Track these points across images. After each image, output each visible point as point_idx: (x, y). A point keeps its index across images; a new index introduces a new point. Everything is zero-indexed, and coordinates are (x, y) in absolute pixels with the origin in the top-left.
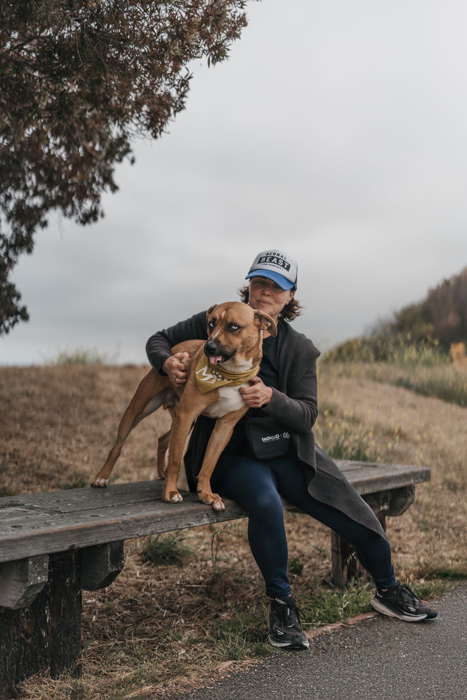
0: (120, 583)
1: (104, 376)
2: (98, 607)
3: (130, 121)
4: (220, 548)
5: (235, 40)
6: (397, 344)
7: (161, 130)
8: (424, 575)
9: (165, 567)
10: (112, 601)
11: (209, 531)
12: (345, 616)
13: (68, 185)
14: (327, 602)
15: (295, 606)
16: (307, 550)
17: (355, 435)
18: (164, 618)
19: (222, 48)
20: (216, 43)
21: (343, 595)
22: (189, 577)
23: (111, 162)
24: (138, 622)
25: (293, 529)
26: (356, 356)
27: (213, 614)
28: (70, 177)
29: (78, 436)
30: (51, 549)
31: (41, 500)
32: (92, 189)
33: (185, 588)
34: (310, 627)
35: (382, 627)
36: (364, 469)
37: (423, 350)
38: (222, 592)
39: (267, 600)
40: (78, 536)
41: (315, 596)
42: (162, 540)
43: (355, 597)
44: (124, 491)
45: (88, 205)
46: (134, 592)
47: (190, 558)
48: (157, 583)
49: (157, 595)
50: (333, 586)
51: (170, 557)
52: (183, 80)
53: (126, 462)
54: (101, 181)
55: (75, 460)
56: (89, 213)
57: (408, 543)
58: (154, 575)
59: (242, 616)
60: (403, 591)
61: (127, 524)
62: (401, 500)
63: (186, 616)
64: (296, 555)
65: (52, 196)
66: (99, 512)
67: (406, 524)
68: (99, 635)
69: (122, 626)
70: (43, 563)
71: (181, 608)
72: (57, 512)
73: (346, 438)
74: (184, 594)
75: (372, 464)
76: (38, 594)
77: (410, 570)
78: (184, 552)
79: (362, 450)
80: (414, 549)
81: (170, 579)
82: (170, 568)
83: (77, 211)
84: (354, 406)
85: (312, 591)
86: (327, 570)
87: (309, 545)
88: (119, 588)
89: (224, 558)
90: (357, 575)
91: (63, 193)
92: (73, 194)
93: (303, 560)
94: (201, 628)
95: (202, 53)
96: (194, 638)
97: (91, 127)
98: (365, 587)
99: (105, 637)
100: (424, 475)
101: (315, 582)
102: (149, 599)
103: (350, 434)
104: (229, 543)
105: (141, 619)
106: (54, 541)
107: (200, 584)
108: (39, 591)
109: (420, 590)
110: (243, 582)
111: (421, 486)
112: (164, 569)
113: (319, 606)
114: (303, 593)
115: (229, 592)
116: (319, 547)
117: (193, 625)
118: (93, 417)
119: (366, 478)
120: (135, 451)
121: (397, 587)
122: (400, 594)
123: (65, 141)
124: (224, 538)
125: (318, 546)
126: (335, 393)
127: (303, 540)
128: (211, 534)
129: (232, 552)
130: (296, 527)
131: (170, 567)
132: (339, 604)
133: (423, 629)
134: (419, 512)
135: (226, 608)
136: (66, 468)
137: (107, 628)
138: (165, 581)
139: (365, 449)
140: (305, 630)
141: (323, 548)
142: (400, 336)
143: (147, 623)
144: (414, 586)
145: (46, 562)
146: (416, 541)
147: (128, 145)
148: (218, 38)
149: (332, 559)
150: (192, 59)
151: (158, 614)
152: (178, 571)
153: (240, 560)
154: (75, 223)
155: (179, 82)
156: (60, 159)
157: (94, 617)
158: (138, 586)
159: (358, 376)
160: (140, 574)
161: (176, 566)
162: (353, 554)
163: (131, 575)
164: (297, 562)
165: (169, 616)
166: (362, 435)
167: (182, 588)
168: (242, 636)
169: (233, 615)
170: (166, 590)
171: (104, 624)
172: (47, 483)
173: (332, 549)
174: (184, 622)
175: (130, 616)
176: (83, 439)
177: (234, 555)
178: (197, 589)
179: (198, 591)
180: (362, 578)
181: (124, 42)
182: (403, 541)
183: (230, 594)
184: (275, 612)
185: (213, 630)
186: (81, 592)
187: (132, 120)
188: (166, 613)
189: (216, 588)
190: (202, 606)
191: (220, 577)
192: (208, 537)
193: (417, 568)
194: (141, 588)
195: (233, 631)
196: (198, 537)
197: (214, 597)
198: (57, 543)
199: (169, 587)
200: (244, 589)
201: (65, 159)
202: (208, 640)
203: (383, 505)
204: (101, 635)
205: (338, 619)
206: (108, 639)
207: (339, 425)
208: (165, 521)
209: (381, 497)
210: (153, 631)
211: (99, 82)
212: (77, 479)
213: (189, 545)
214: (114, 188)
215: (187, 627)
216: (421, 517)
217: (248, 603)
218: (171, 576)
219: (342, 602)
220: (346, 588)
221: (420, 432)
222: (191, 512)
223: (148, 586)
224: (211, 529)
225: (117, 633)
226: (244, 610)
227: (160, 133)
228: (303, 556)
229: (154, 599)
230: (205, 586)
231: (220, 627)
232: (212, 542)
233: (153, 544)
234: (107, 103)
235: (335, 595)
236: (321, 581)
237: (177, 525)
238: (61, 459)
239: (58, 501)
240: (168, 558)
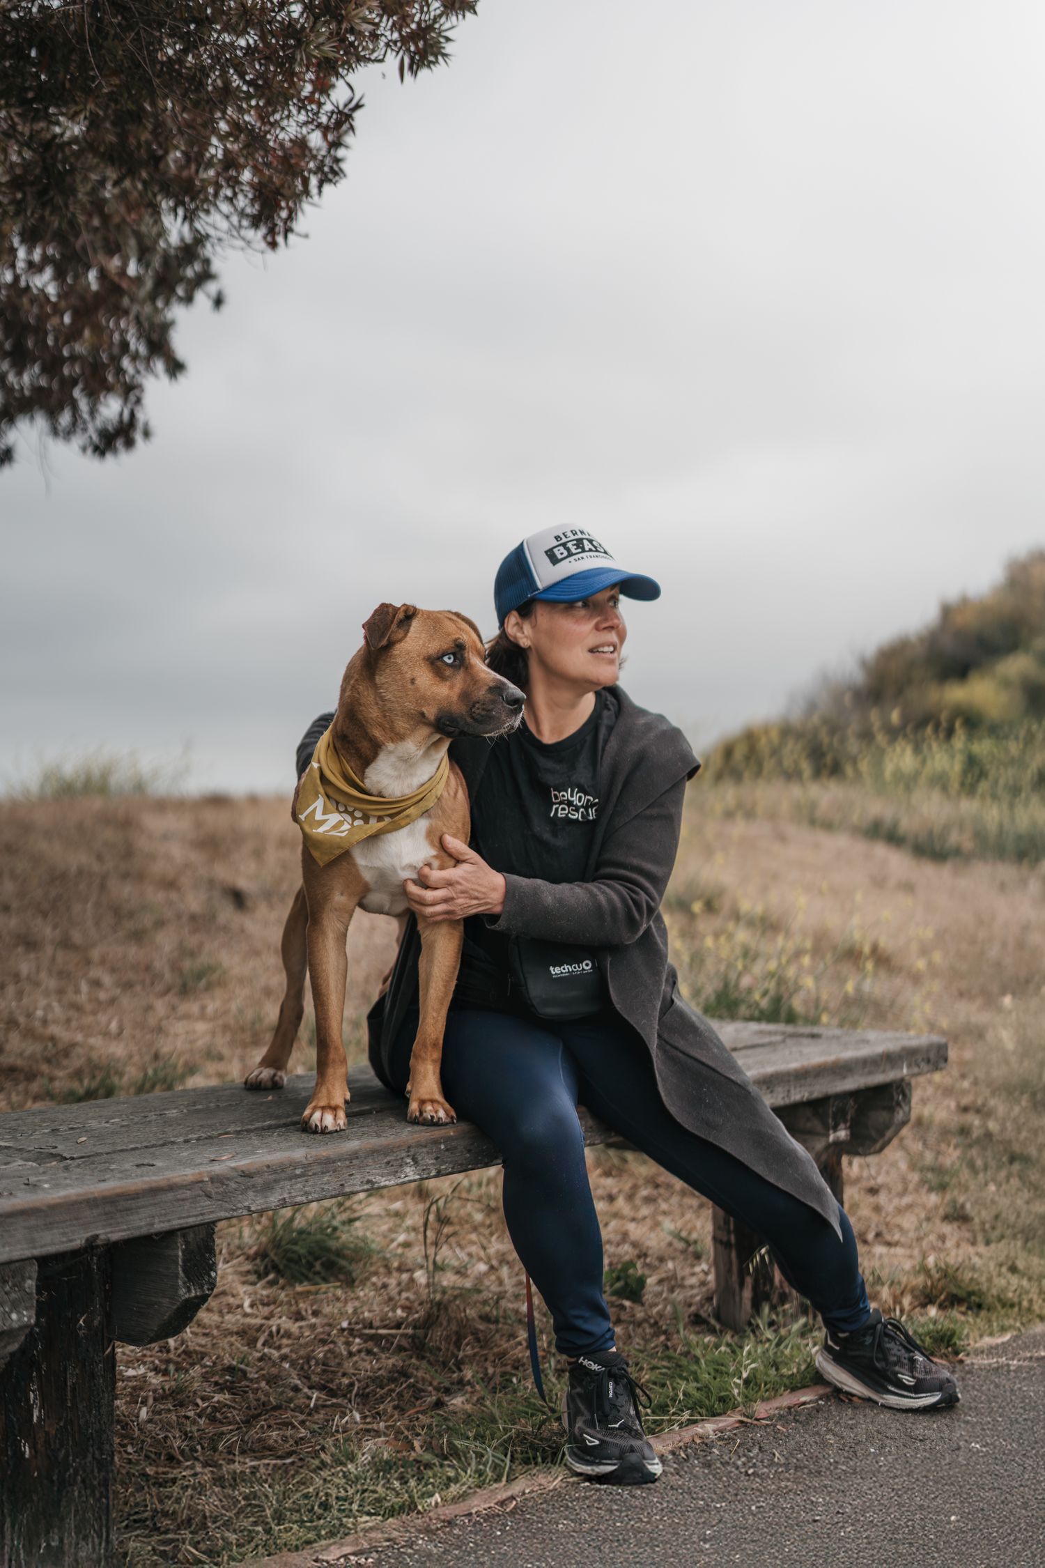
0: (204, 1327)
1: (154, 823)
2: (152, 1387)
3: (212, 209)
4: (443, 1239)
5: (464, 16)
6: (866, 736)
7: (288, 230)
8: (937, 1297)
9: (313, 1288)
10: (187, 1371)
11: (416, 1198)
12: (746, 1397)
13: (63, 360)
14: (703, 1365)
15: (626, 1375)
16: (655, 1241)
17: (767, 961)
18: (312, 1410)
19: (433, 35)
20: (419, 24)
21: (741, 1347)
22: (370, 1311)
23: (167, 303)
24: (249, 1422)
25: (620, 1191)
26: (769, 765)
27: (429, 1399)
28: (67, 341)
29: (95, 972)
30: (42, 1247)
31: (13, 1130)
32: (120, 371)
33: (361, 1336)
34: (665, 1425)
35: (837, 1423)
36: (789, 1041)
37: (930, 748)
38: (452, 1347)
39: (558, 1362)
40: (106, 1214)
41: (675, 1350)
42: (303, 1223)
43: (771, 1353)
44: (212, 1105)
45: (111, 408)
46: (238, 1349)
47: (372, 1264)
48: (294, 1327)
49: (294, 1356)
50: (718, 1327)
51: (323, 1265)
52: (340, 112)
53: (213, 1034)
54: (143, 350)
55: (87, 1031)
56: (114, 429)
57: (898, 1220)
58: (285, 1307)
59: (500, 1404)
60: (887, 1335)
61: (223, 1184)
62: (880, 1116)
63: (364, 1405)
64: (627, 1253)
65: (22, 388)
66: (154, 1156)
67: (894, 1175)
68: (156, 1453)
69: (211, 1430)
70: (23, 1279)
71: (352, 1385)
72: (53, 1156)
73: (746, 969)
74: (359, 1351)
75: (808, 1030)
76: (12, 1354)
77: (903, 1286)
78: (357, 1250)
79: (786, 996)
80: (912, 1235)
81: (326, 1316)
82: (323, 1290)
83: (85, 423)
84: (764, 890)
85: (668, 1339)
86: (704, 1289)
87: (658, 1229)
88: (203, 1341)
89: (455, 1263)
90: (775, 1299)
91: (51, 379)
92: (74, 382)
93: (646, 1265)
94: (403, 1433)
95: (384, 49)
96: (385, 1457)
97: (116, 220)
98: (796, 1327)
99: (171, 1458)
100: (932, 1055)
101: (675, 1317)
102: (274, 1365)
103: (755, 959)
104: (467, 1226)
105: (256, 1412)
106: (49, 1226)
107: (398, 1326)
108: (14, 1347)
109: (928, 1333)
110: (501, 1320)
111: (930, 1082)
112: (308, 1293)
113: (685, 1374)
114: (645, 1346)
115: (467, 1345)
116: (684, 1234)
117: (382, 1425)
118: (129, 925)
119: (794, 1065)
120: (234, 1006)
121: (874, 1327)
122: (879, 1343)
123: (54, 255)
124: (452, 1214)
125: (681, 1230)
126: (719, 858)
127: (645, 1218)
128: (421, 1207)
129: (473, 1249)
130: (627, 1186)
131: (324, 1286)
132: (732, 1369)
133: (935, 1426)
134: (925, 1144)
135: (461, 1383)
136: (66, 1052)
137: (175, 1438)
138: (314, 1320)
139: (791, 995)
140: (652, 1432)
141: (694, 1236)
142: (874, 716)
143: (272, 1422)
144: (913, 1323)
145: (30, 1278)
146: (917, 1215)
147: (207, 262)
148: (422, 11)
149: (716, 1263)
150: (362, 64)
151: (296, 1402)
152: (343, 1297)
153: (492, 1267)
154: (80, 453)
155: (330, 118)
156: (42, 297)
157: (144, 1410)
158: (248, 1335)
159: (772, 816)
160: (252, 1306)
161: (338, 1284)
162: (763, 1251)
163: (231, 1309)
164: (631, 1271)
165: (324, 1406)
166: (784, 960)
167: (355, 1337)
168: (501, 1449)
169: (478, 1400)
170: (316, 1342)
171: (167, 1426)
172: (21, 1087)
173: (715, 1238)
174: (361, 1418)
175: (229, 1407)
176: (107, 979)
177: (478, 1255)
178: (391, 1339)
179: (392, 1343)
180: (787, 1306)
181: (198, 24)
182: (887, 1215)
183: (469, 1351)
184: (579, 1390)
185: (432, 1438)
186: (113, 1349)
187: (215, 205)
188: (317, 1400)
189: (437, 1336)
190: (403, 1379)
191: (446, 1309)
192: (415, 1213)
193: (920, 1280)
194: (256, 1340)
195: (479, 1437)
196: (388, 1213)
197: (432, 1359)
198: (55, 1231)
199: (322, 1336)
200: (505, 1339)
201: (53, 299)
202: (420, 1462)
203: (835, 1129)
204: (160, 1454)
205: (731, 1404)
206: (179, 1462)
207: (730, 937)
208: (314, 1174)
209: (831, 1110)
210: (286, 1441)
211: (137, 116)
212: (94, 1077)
213: (368, 1234)
214: (175, 367)
215: (368, 1431)
216: (929, 1157)
217: (513, 1372)
218: (327, 1310)
219: (740, 1363)
220: (748, 1330)
221: (924, 951)
222: (374, 1152)
223: (271, 1334)
224: (422, 1194)
225: (199, 1447)
226: (505, 1388)
227: (286, 237)
228: (645, 1255)
229: (287, 1366)
230: (410, 1331)
231: (449, 1428)
232: (426, 1225)
233: (281, 1232)
234: (156, 167)
235: (723, 1348)
236: (689, 1316)
237: (342, 1185)
238: (54, 1029)
239: (54, 1131)
240: (318, 1267)
